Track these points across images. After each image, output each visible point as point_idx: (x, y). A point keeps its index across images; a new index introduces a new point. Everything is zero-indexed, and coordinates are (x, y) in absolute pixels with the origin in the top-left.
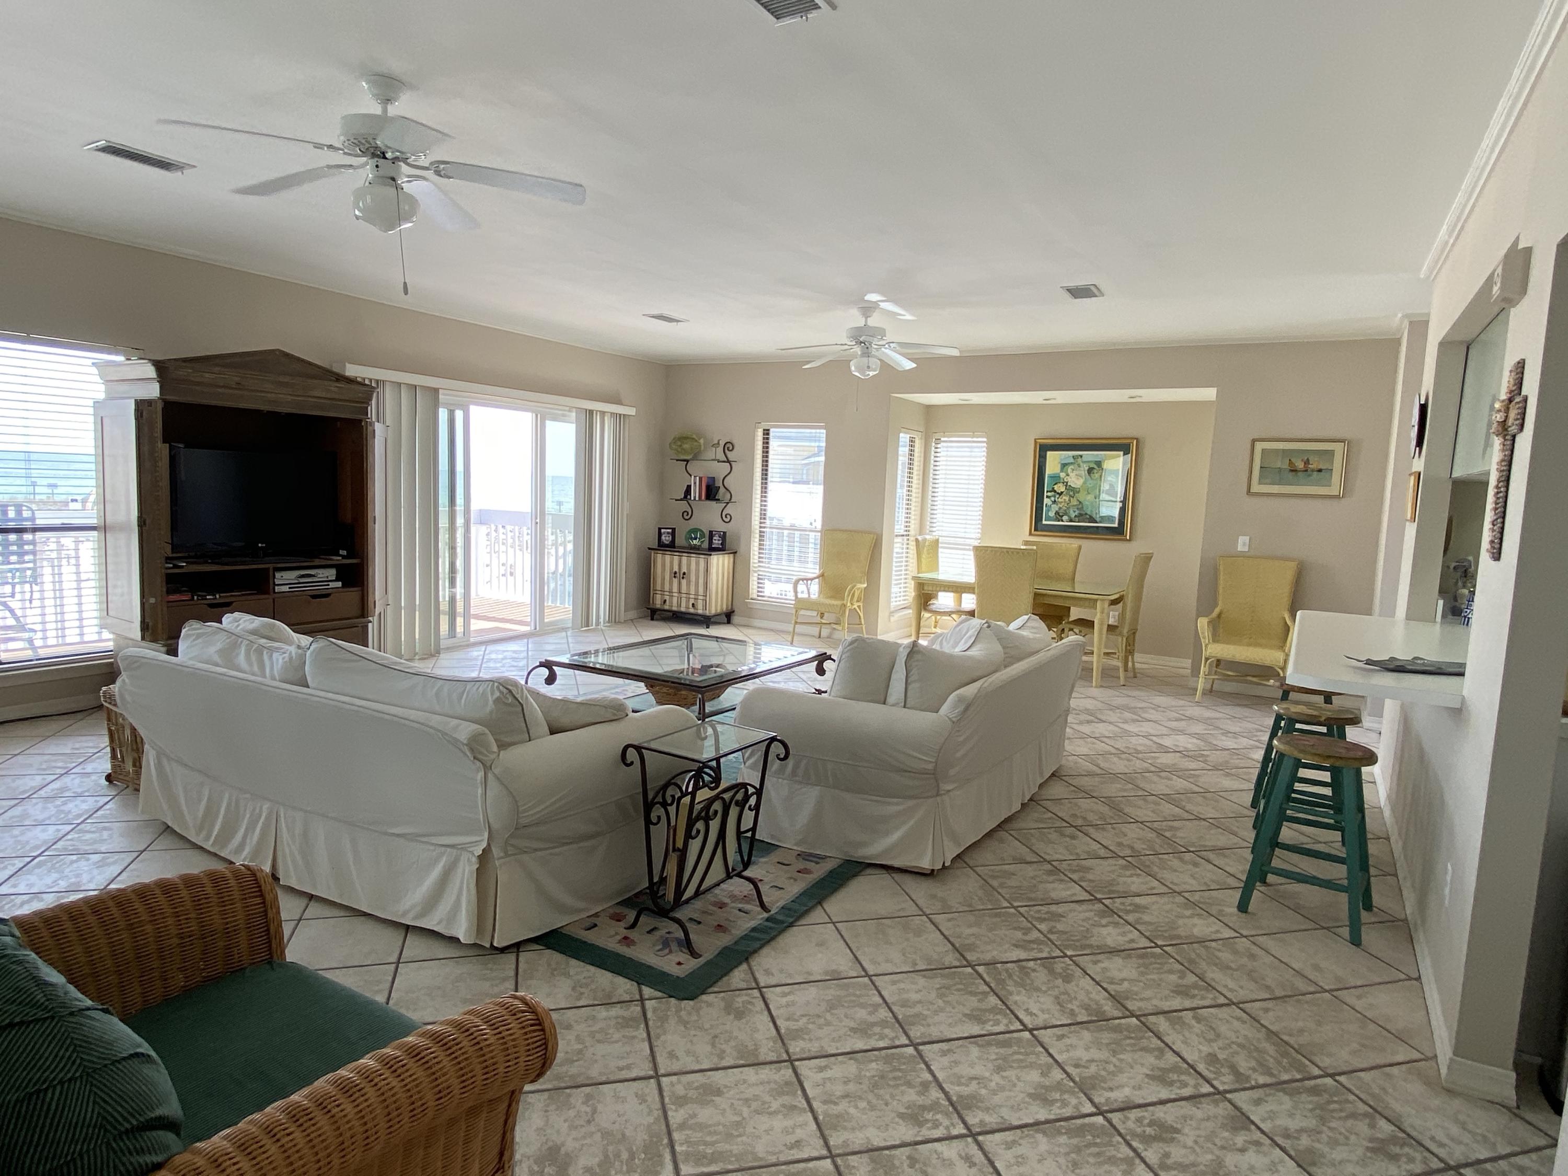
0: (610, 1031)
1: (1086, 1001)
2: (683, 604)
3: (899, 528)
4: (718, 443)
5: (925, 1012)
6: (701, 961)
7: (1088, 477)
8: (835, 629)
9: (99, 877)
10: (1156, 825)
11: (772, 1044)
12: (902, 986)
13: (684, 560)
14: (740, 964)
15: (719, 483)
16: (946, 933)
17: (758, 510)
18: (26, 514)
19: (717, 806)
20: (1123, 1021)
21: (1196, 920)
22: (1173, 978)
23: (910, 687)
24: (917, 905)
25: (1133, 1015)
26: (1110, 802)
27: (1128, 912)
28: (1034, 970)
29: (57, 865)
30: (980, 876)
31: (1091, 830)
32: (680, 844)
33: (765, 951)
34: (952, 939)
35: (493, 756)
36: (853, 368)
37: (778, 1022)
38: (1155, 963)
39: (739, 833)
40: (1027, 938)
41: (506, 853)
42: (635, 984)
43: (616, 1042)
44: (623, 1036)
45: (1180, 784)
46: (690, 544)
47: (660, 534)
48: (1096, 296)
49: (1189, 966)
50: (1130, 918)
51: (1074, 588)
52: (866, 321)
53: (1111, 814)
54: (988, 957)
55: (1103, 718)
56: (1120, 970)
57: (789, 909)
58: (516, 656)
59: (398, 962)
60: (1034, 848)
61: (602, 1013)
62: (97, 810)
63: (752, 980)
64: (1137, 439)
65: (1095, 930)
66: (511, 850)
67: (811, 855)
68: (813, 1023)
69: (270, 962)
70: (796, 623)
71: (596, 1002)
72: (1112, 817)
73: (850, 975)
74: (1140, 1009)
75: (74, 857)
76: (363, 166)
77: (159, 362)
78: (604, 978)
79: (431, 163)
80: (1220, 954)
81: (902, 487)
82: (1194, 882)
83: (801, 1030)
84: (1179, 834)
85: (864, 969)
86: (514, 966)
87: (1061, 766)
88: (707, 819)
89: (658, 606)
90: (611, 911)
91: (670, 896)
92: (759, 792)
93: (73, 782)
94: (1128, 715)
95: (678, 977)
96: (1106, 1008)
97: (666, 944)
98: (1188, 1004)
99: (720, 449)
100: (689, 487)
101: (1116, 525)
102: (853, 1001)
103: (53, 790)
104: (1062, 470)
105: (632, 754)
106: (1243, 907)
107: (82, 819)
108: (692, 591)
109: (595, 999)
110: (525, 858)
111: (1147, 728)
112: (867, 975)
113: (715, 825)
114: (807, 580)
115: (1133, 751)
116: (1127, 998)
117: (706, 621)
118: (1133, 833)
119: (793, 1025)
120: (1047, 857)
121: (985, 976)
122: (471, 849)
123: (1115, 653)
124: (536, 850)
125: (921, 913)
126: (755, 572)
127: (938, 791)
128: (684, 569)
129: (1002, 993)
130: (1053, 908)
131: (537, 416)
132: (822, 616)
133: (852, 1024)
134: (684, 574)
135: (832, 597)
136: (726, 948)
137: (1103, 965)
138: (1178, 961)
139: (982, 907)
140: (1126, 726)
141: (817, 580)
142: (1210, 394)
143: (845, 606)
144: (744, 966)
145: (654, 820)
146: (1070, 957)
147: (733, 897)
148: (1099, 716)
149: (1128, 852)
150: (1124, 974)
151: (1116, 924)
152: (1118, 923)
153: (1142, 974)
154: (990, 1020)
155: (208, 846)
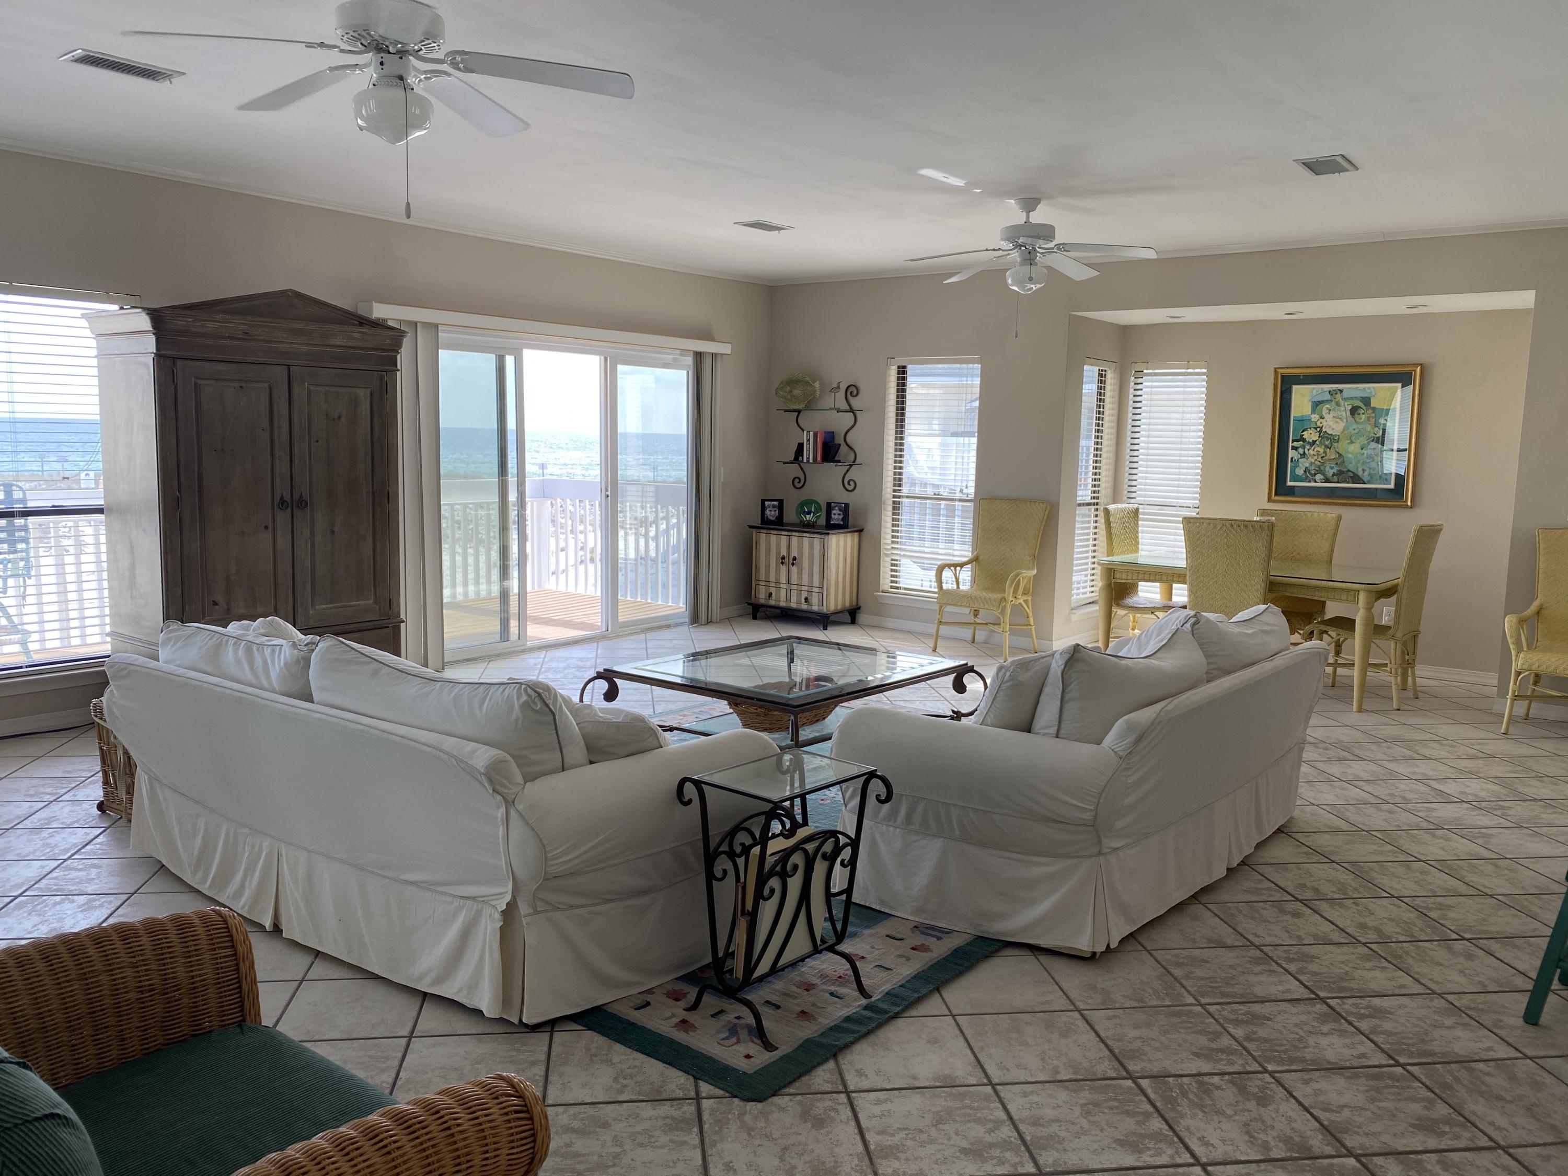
0: (655, 1133)
1: (1288, 1132)
2: (794, 599)
3: (1084, 494)
4: (839, 387)
5: (1063, 1134)
6: (775, 1055)
7: (1350, 419)
8: (994, 632)
9: (82, 922)
10: (1418, 901)
11: (856, 1161)
12: (1034, 1098)
13: (794, 540)
14: (826, 1060)
15: (839, 440)
16: (1103, 1035)
17: (891, 473)
18: (17, 495)
19: (797, 859)
20: (1335, 1161)
21: (1459, 1032)
22: (1416, 1108)
23: (1067, 706)
24: (1068, 997)
25: (1350, 1154)
26: (1357, 869)
27: (1361, 1017)
28: (1218, 1088)
29: (39, 907)
30: (1157, 961)
31: (1324, 907)
32: (749, 906)
33: (858, 1047)
34: (1110, 1043)
35: (515, 789)
36: (1010, 281)
37: (868, 1136)
38: (1392, 1087)
39: (829, 895)
40: (1214, 1045)
41: (535, 908)
42: (691, 1078)
43: (662, 1147)
44: (671, 1141)
45: (1462, 846)
46: (802, 521)
47: (763, 508)
48: (1347, 170)
49: (1440, 1092)
50: (1364, 1025)
51: (1330, 574)
52: (1028, 217)
53: (1354, 885)
54: (1155, 1068)
55: (1362, 754)
56: (1340, 1093)
57: (896, 996)
58: (582, 664)
59: (411, 1036)
60: (1239, 929)
61: (647, 1111)
62: (86, 845)
63: (839, 1082)
64: (1421, 365)
65: (1311, 1040)
66: (541, 906)
67: (932, 928)
68: (913, 1139)
69: (240, 1025)
70: (940, 622)
71: (641, 1098)
72: (1356, 889)
73: (968, 1082)
74: (1362, 1146)
75: (58, 899)
76: (366, 65)
77: (155, 310)
78: (653, 1069)
79: (446, 55)
80: (1487, 1079)
81: (1089, 438)
82: (1463, 980)
83: (897, 1147)
84: (1451, 914)
85: (987, 1076)
86: (546, 1049)
87: (1291, 818)
88: (784, 876)
89: (762, 601)
90: (669, 987)
91: (739, 973)
92: (855, 844)
93: (62, 811)
94: (1399, 751)
95: (744, 1073)
96: (1312, 1142)
97: (733, 1031)
98: (1432, 1143)
99: (841, 394)
100: (801, 446)
101: (1392, 486)
102: (970, 1115)
103: (39, 820)
104: (1313, 411)
105: (690, 791)
106: (1532, 1016)
107: (69, 854)
108: (805, 581)
109: (639, 1094)
110: (558, 915)
111: (1424, 768)
112: (990, 1083)
113: (795, 884)
114: (955, 566)
115: (1398, 800)
116: (1346, 1131)
117: (824, 620)
118: (1383, 910)
119: (887, 1141)
120: (1256, 941)
121: (1149, 1091)
122: (493, 903)
123: (1386, 665)
124: (572, 907)
125: (1072, 1008)
126: (887, 555)
127: (1101, 847)
128: (794, 553)
129: (1170, 1115)
130: (1257, 1008)
131: (606, 359)
132: (976, 613)
133: (965, 1144)
134: (795, 559)
135: (986, 589)
136: (808, 1040)
137: (1317, 1086)
138: (1427, 1087)
139: (1155, 1003)
140: (1392, 766)
141: (969, 566)
142: (1525, 299)
143: (1004, 599)
144: (831, 1064)
145: (719, 874)
146: (1271, 1074)
147: (824, 977)
148: (1357, 752)
149: (1372, 936)
150: (1347, 1099)
151: (1343, 1033)
152: (1345, 1031)
153: (1372, 1100)
154: (1149, 1149)
155: (204, 889)
